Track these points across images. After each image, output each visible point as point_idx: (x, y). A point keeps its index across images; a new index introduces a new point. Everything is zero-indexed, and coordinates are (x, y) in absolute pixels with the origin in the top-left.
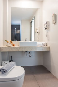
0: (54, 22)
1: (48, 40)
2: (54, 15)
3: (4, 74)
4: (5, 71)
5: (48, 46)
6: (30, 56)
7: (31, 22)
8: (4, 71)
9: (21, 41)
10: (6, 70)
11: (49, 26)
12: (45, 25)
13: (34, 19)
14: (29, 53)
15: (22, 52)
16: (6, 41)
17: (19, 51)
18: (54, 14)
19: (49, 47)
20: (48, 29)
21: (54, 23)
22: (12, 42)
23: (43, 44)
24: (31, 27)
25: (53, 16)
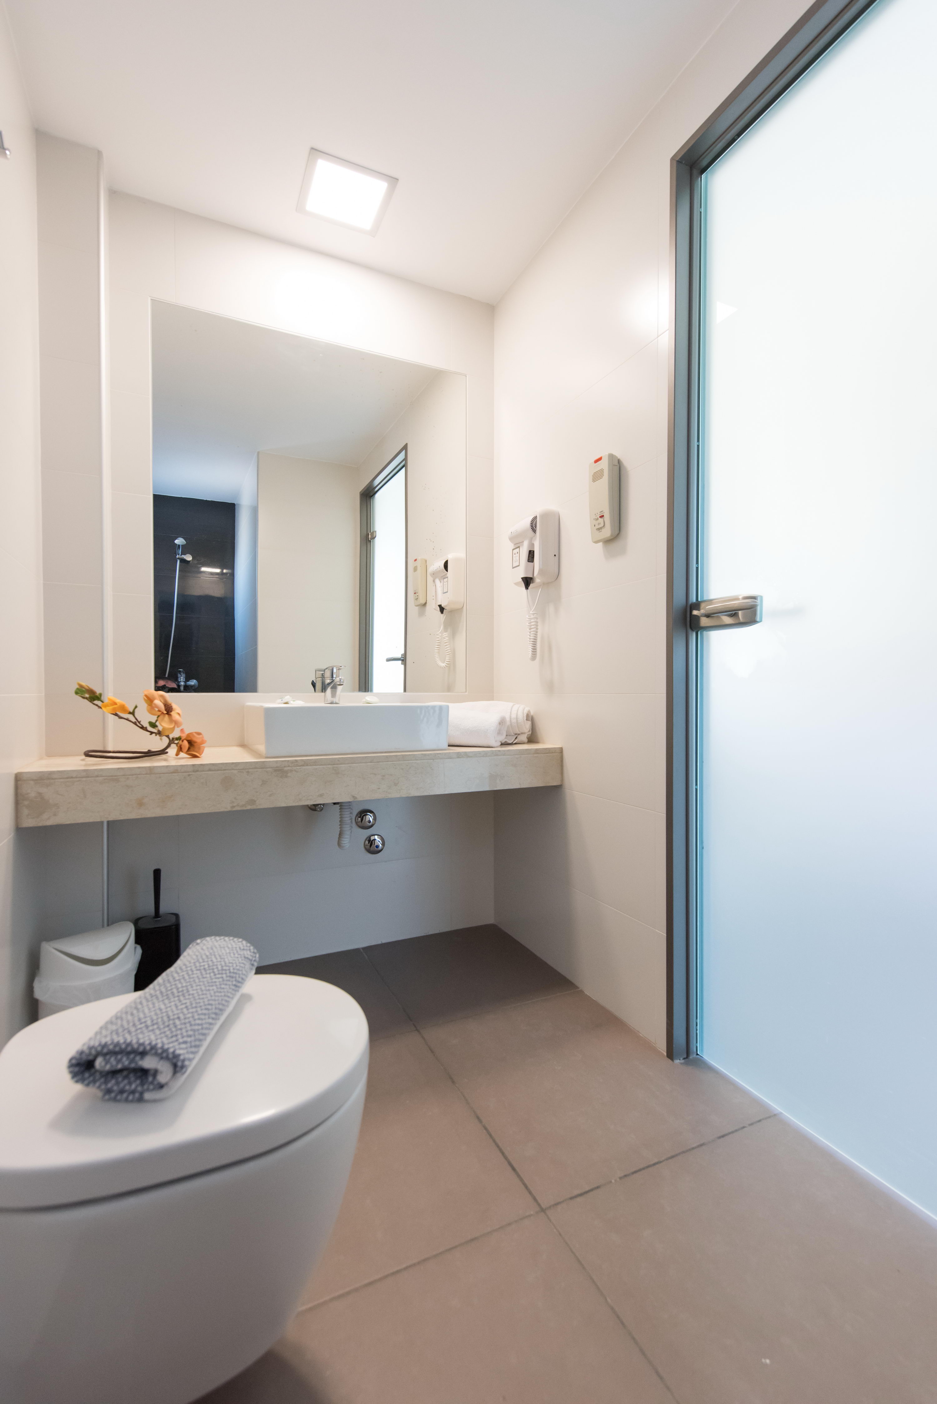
0: (607, 532)
1: (550, 687)
2: (604, 465)
3: (141, 1100)
4: (148, 1063)
5: (550, 741)
6: (371, 847)
7: (368, 494)
8: (143, 1073)
9: (252, 688)
10: (163, 1055)
11: (558, 556)
12: (516, 541)
13: (404, 465)
14: (363, 813)
15: (287, 812)
16: (93, 697)
17: (264, 802)
18: (604, 454)
19: (558, 755)
20: (546, 584)
21: (608, 542)
22: (169, 709)
23: (502, 722)
24: (367, 539)
25: (597, 476)
